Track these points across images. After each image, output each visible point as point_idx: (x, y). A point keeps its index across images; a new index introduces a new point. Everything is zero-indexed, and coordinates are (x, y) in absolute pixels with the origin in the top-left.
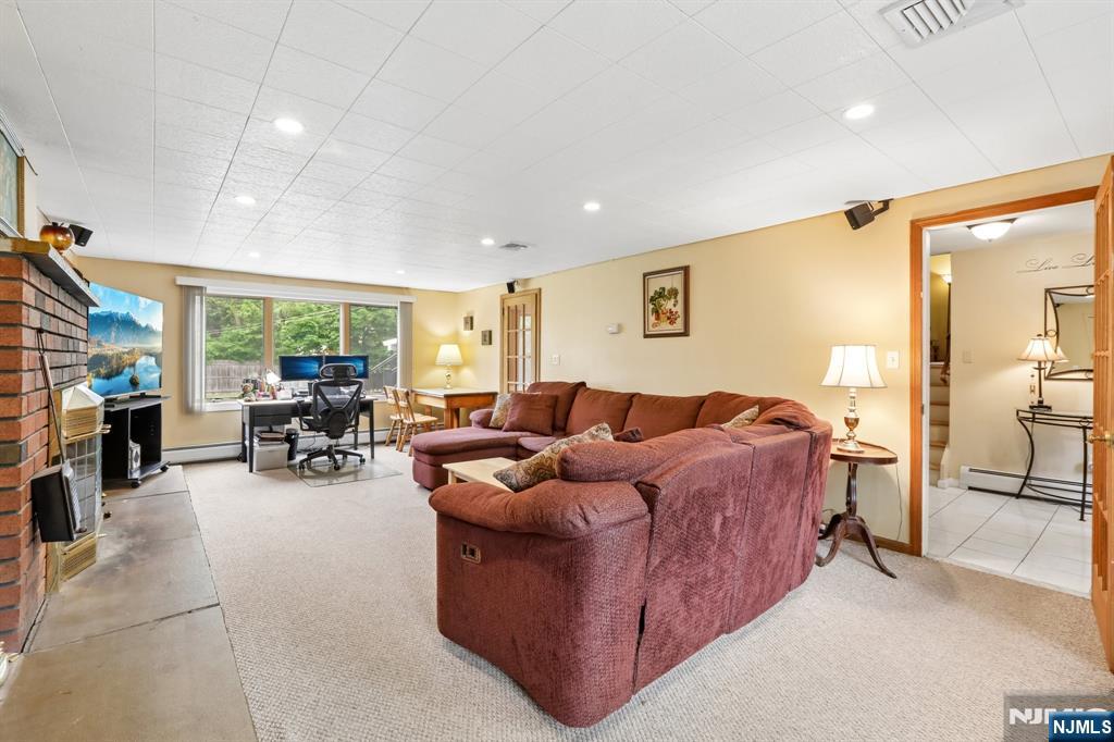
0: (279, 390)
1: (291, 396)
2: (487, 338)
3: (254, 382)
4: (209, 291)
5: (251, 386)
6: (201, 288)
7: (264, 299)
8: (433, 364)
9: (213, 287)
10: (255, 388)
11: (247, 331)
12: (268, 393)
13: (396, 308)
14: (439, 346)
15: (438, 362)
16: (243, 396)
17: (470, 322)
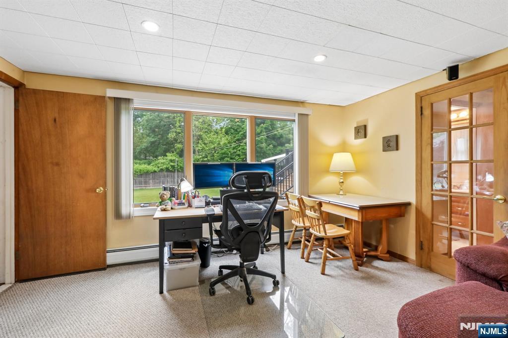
0: (194, 197)
1: (204, 204)
2: (391, 143)
3: (172, 190)
4: (137, 104)
5: (168, 194)
6: (128, 101)
7: (185, 113)
8: (327, 171)
9: (140, 101)
10: (172, 196)
11: (201, 157)
12: (184, 201)
13: (294, 121)
14: (331, 155)
15: (332, 168)
16: (161, 203)
17: (362, 131)
